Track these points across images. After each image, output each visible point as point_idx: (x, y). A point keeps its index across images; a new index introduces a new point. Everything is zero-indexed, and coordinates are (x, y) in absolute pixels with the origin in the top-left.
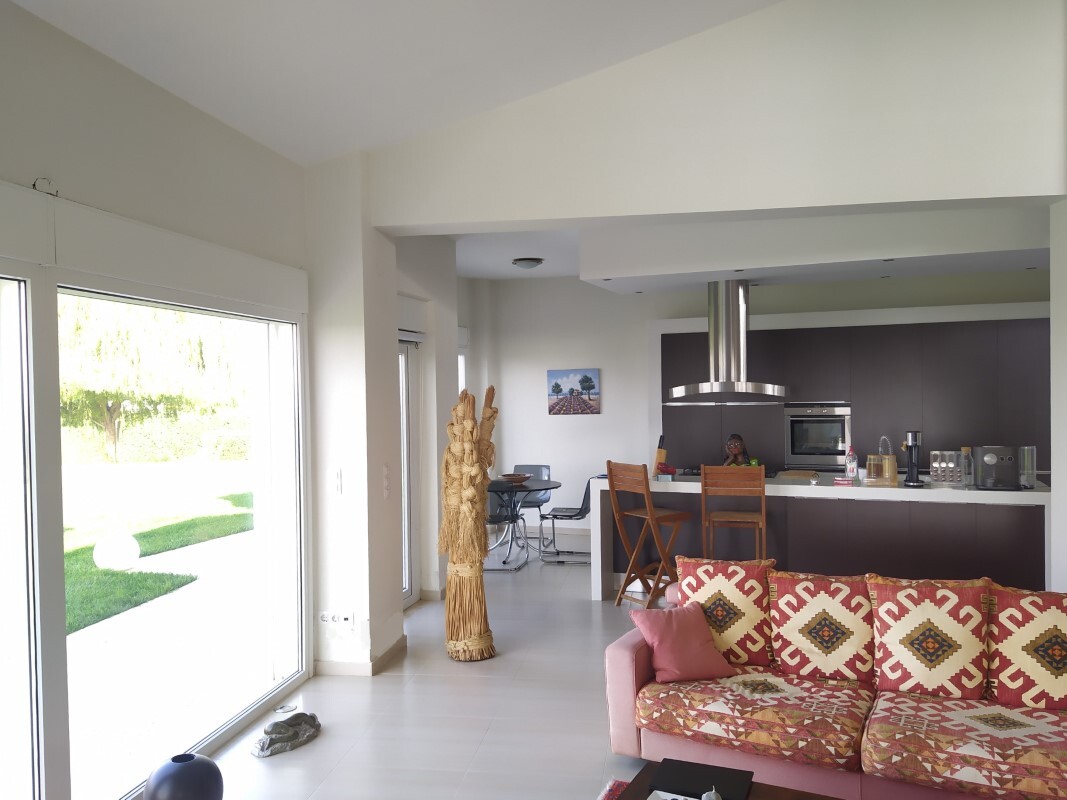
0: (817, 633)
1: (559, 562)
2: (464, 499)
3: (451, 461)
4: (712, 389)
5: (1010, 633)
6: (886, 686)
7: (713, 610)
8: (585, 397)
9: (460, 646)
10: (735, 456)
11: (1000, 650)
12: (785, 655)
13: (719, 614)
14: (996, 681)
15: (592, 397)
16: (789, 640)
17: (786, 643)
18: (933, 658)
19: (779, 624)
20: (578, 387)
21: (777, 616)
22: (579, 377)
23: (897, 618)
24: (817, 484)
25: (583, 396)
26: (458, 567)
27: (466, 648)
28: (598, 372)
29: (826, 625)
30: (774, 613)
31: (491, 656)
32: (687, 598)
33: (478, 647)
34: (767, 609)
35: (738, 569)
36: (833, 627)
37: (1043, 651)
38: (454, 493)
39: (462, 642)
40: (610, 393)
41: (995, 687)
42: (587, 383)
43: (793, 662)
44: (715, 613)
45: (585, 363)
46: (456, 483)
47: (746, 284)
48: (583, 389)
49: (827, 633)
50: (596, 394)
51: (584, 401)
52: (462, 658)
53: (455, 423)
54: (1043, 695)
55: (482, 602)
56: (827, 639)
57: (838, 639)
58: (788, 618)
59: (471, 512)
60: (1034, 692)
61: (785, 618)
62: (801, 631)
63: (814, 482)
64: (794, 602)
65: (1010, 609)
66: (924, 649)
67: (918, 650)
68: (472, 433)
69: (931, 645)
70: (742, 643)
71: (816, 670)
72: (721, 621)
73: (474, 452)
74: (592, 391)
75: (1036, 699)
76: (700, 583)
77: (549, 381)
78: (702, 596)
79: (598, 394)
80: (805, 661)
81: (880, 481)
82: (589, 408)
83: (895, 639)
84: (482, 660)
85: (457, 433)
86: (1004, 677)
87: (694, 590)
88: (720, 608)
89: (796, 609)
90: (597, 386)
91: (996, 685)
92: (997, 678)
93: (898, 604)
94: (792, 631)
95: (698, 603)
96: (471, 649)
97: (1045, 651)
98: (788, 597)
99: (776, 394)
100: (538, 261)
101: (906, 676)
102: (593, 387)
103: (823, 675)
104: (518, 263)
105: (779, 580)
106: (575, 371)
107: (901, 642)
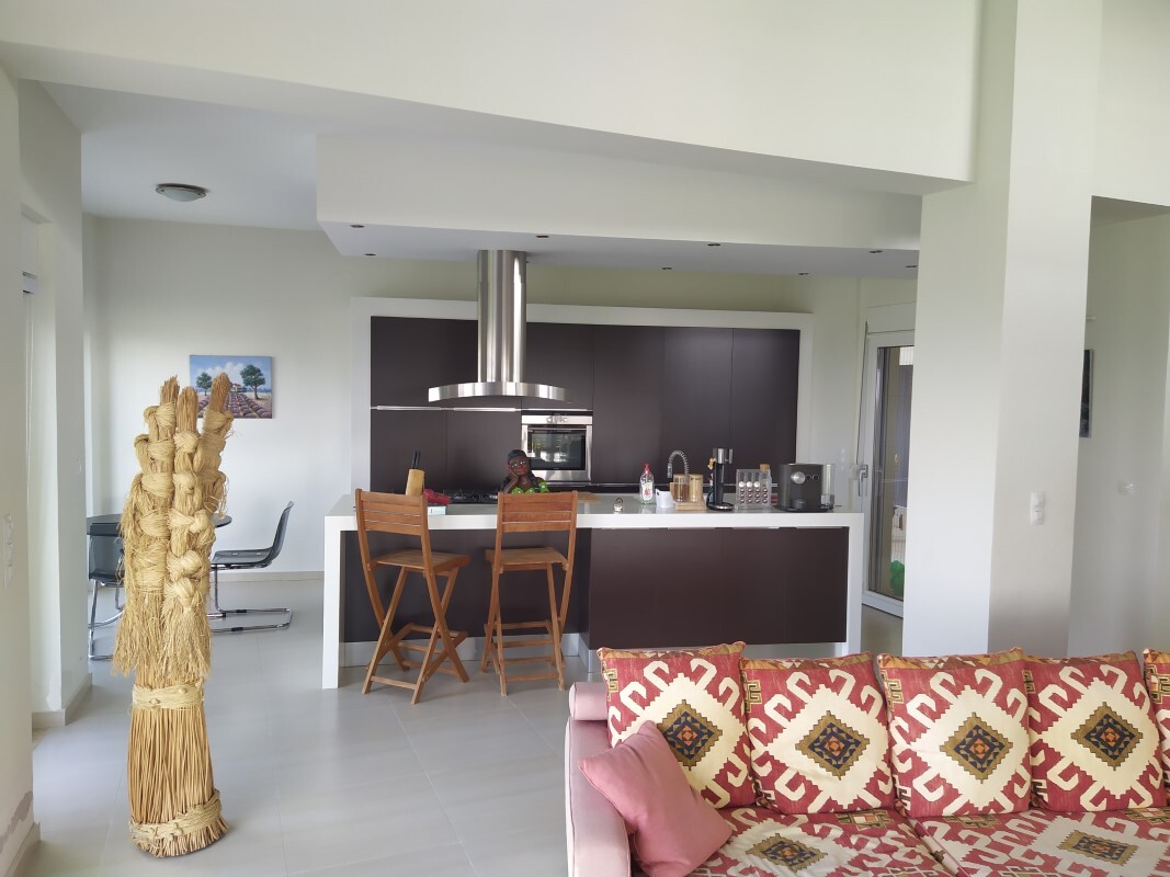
0: (821, 747)
1: (234, 630)
2: (174, 575)
3: (145, 508)
4: (474, 391)
5: (1056, 718)
6: (924, 812)
7: (677, 733)
8: (250, 395)
9: (166, 830)
10: (520, 477)
11: (1044, 741)
12: (781, 784)
13: (687, 736)
14: (1043, 782)
15: (260, 395)
16: (782, 761)
17: (779, 768)
18: (985, 766)
19: (766, 740)
20: (237, 379)
21: (762, 727)
22: (241, 367)
23: (934, 716)
24: (622, 511)
25: (247, 394)
26: (158, 694)
27: (178, 833)
28: (270, 361)
29: (832, 734)
30: (755, 722)
31: (222, 835)
32: (634, 717)
33: (200, 827)
34: (745, 719)
35: (704, 663)
36: (843, 735)
37: (1095, 737)
38: (150, 565)
39: (172, 824)
40: (286, 391)
41: (1044, 791)
42: (253, 376)
43: (795, 796)
44: (680, 736)
45: (250, 347)
46: (155, 546)
47: (523, 257)
48: (247, 383)
49: (834, 746)
50: (266, 391)
51: (248, 401)
52: (170, 851)
53: (153, 438)
54: (1104, 794)
55: (203, 748)
56: (837, 754)
57: (852, 752)
58: (780, 729)
59: (192, 596)
60: (1092, 792)
61: (776, 729)
62: (798, 747)
63: (618, 509)
64: (788, 704)
65: (1050, 686)
66: (973, 755)
67: (966, 757)
68: (191, 456)
69: (978, 748)
70: (721, 779)
71: (830, 803)
72: (689, 748)
73: (198, 492)
74: (259, 387)
75: (1096, 801)
76: (653, 692)
77: (192, 371)
78: (658, 712)
79: (270, 391)
80: (813, 791)
81: (684, 505)
82: (256, 410)
83: (932, 746)
84: (208, 846)
85: (157, 456)
86: (1054, 774)
87: (644, 703)
88: (687, 728)
89: (790, 716)
90: (268, 381)
91: (1044, 786)
92: (1045, 777)
93: (934, 695)
94: (786, 748)
95: (653, 723)
96: (187, 832)
97: (1098, 737)
98: (779, 699)
99: (551, 398)
100: (200, 191)
101: (951, 794)
102: (262, 382)
103: (840, 811)
104: (167, 190)
105: (761, 674)
106: (235, 359)
107: (943, 748)
